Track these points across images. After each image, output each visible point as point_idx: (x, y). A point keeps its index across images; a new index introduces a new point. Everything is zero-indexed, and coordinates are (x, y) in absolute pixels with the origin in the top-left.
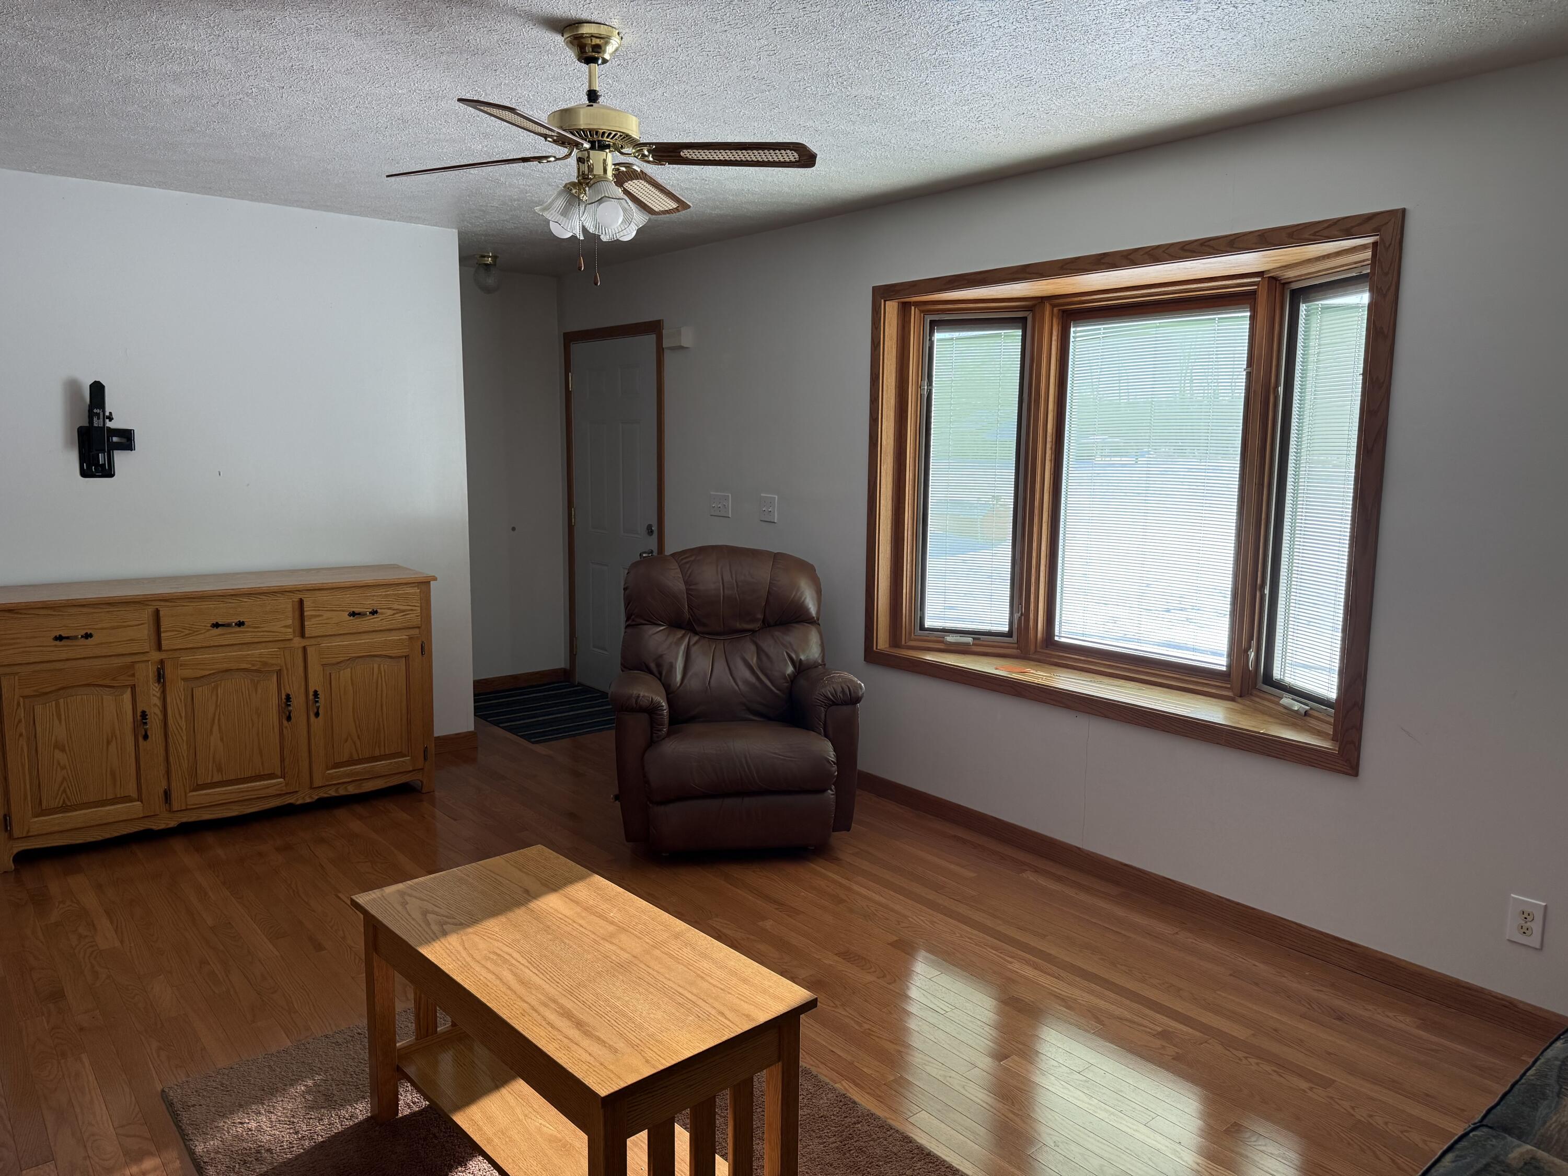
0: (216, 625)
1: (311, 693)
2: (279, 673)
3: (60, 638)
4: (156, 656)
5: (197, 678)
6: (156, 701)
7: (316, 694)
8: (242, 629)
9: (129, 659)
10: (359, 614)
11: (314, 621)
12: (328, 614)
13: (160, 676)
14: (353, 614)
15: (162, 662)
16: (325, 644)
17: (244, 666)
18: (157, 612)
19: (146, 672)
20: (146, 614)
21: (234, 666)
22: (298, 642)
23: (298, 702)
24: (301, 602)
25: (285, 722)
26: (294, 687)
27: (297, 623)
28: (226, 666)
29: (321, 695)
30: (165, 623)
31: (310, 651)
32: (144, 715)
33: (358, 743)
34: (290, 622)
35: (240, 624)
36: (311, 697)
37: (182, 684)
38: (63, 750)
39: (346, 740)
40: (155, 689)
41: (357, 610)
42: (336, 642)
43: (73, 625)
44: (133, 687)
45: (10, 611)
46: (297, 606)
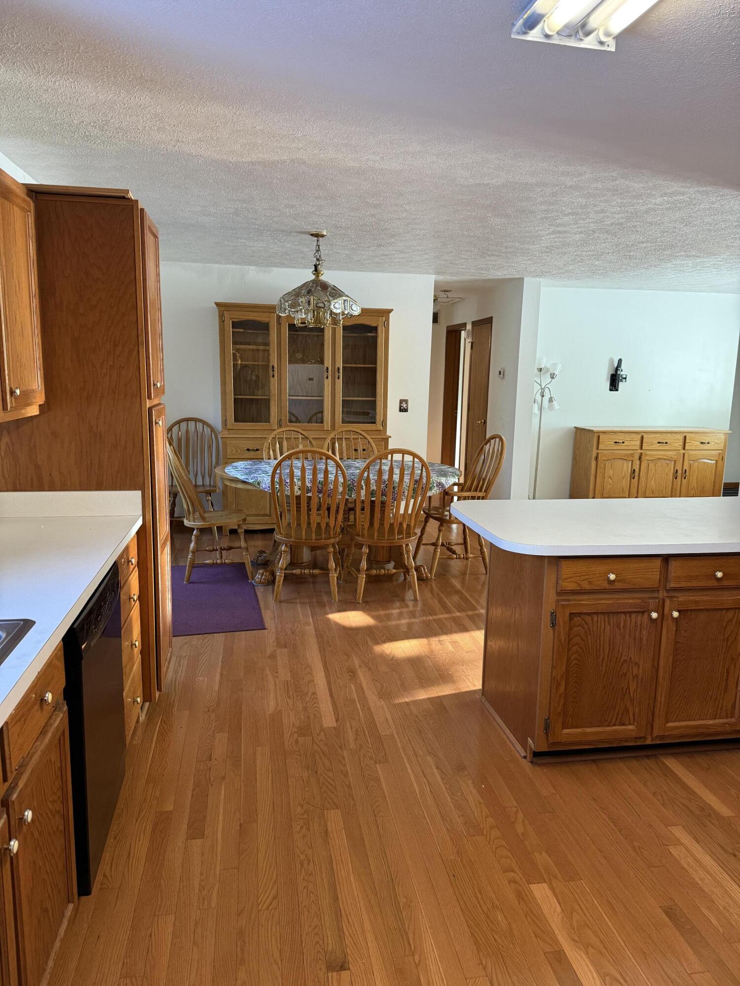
0: (659, 443)
1: (684, 470)
2: (675, 461)
3: (616, 442)
4: (640, 451)
5: (651, 460)
6: (638, 467)
7: (686, 470)
8: (666, 444)
9: (632, 452)
10: (704, 443)
11: (689, 444)
12: (693, 442)
13: (640, 458)
14: (702, 443)
15: (641, 453)
16: (691, 452)
17: (665, 458)
18: (642, 437)
19: (637, 457)
20: (639, 437)
21: (662, 457)
22: (682, 451)
23: (680, 472)
24: (685, 437)
25: (675, 479)
26: (679, 468)
27: (683, 445)
28: (660, 457)
29: (687, 471)
30: (645, 441)
31: (686, 455)
32: (634, 470)
33: (696, 490)
34: (681, 444)
35: (666, 443)
36: (684, 472)
37: (646, 461)
38: (611, 479)
39: (693, 489)
40: (638, 462)
41: (703, 442)
42: (693, 452)
43: (619, 439)
44: (632, 461)
45: (603, 432)
46: (684, 438)
